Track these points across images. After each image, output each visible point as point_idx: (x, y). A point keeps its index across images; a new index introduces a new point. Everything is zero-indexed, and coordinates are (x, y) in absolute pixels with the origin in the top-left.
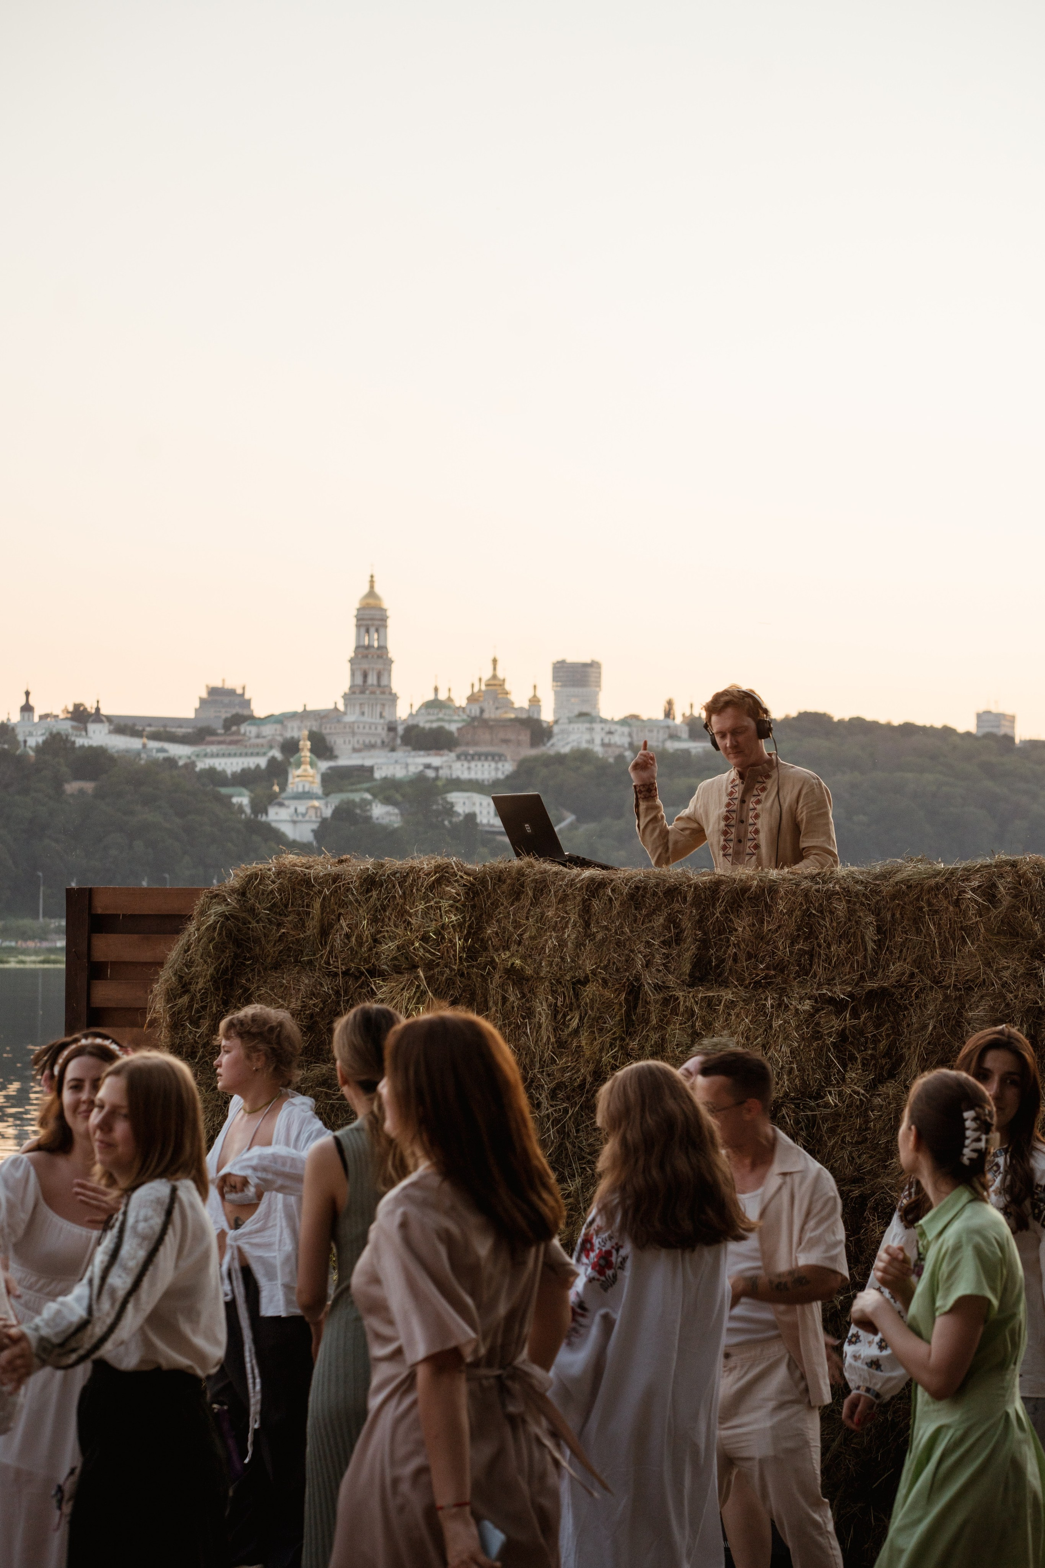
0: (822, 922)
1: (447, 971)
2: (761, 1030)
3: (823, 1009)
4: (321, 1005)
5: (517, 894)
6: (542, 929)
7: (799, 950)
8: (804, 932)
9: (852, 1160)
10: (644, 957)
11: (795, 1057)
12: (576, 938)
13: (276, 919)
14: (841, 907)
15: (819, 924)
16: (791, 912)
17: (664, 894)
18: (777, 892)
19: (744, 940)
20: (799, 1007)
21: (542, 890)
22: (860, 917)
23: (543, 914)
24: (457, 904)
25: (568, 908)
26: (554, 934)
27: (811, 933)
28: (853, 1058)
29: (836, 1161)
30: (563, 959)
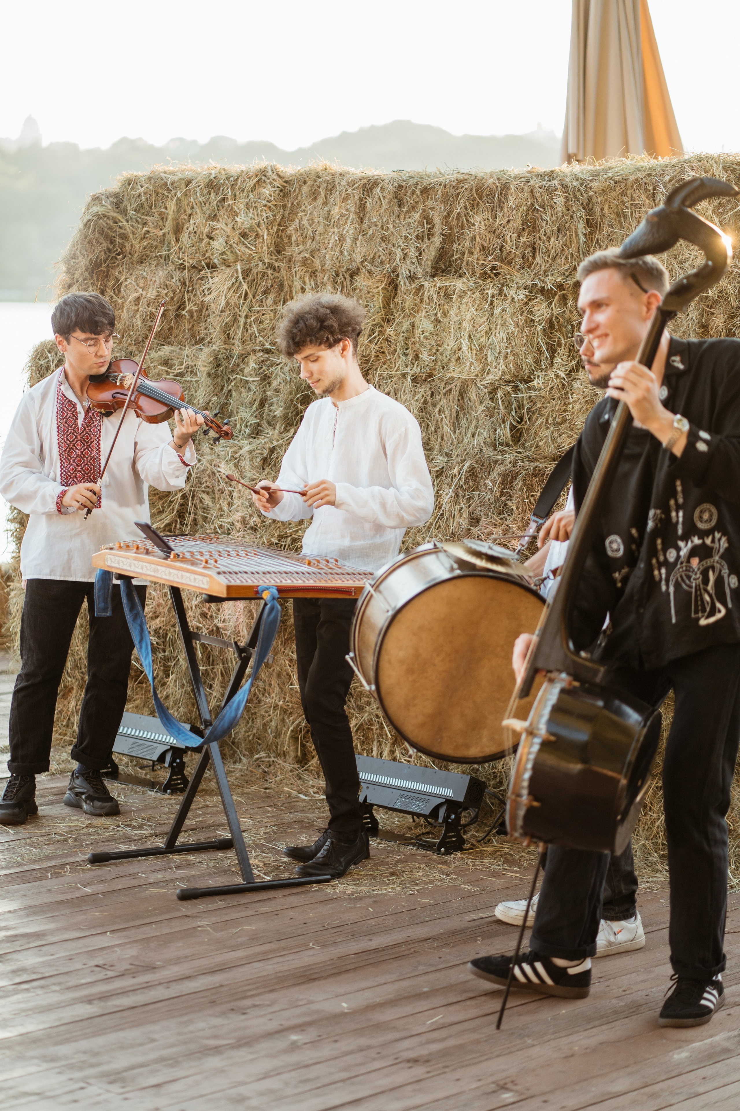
0: (544, 217)
1: (260, 264)
2: (485, 318)
3: (536, 298)
4: (172, 295)
5: (314, 195)
6: (328, 225)
7: (524, 243)
8: (529, 227)
9: (554, 440)
10: (403, 250)
11: (510, 343)
12: (353, 234)
13: (143, 219)
14: (560, 201)
15: (542, 219)
16: (518, 207)
17: (422, 192)
18: (508, 188)
19: (480, 234)
20: (514, 296)
21: (331, 190)
22: (573, 212)
23: (329, 211)
24: (269, 204)
25: (348, 206)
26: (336, 230)
27: (534, 227)
28: (560, 345)
29: (541, 440)
30: (341, 252)
